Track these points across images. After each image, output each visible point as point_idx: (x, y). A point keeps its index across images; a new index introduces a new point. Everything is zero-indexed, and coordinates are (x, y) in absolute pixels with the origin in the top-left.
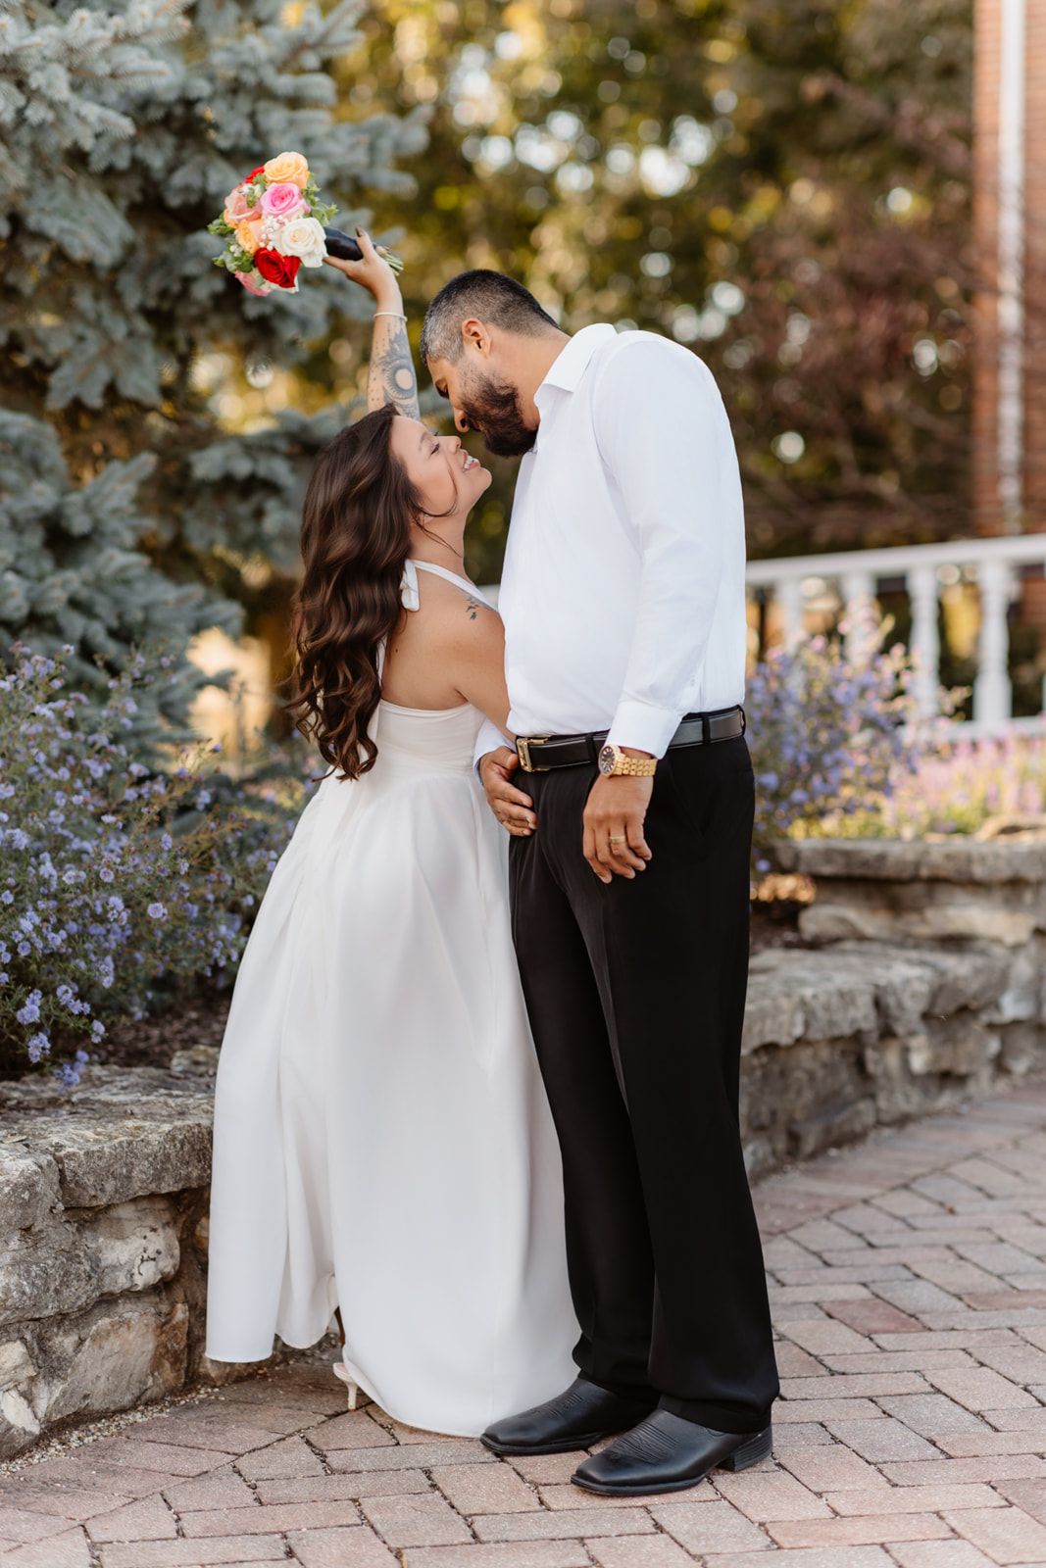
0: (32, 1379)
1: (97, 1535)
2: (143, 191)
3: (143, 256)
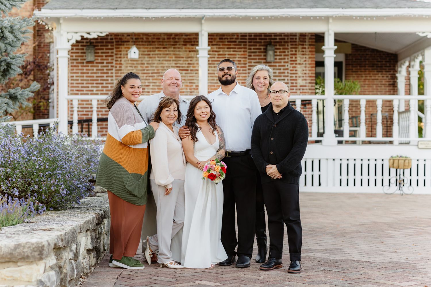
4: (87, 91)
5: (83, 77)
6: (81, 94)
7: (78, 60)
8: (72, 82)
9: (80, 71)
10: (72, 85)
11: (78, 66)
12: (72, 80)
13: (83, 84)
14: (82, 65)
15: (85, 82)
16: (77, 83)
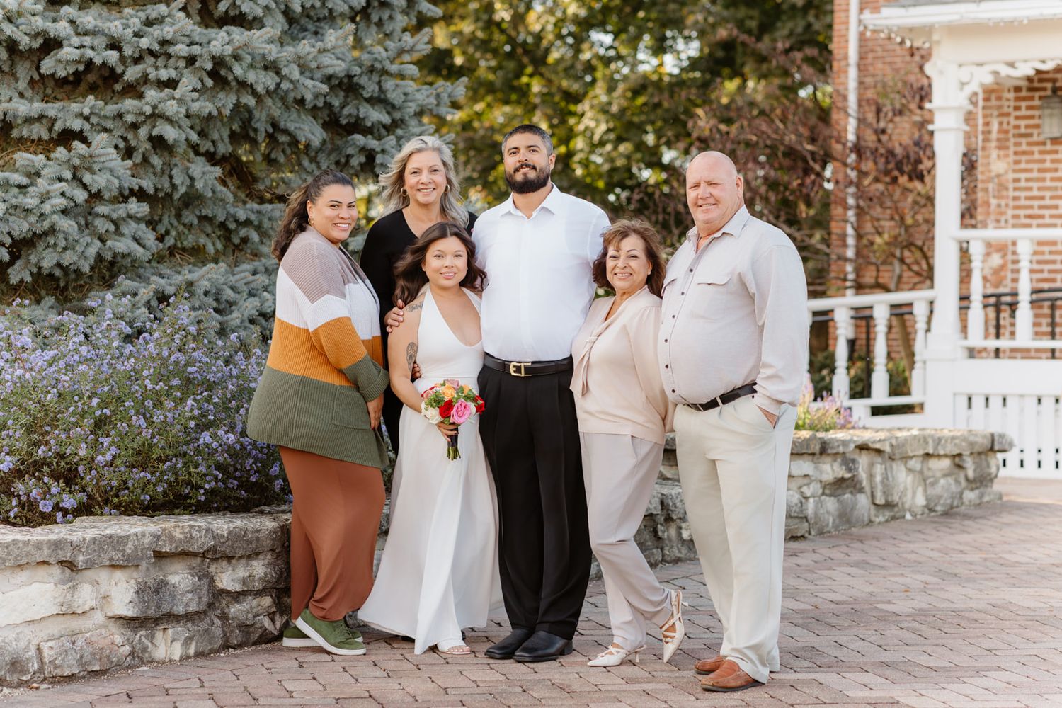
0: (274, 613)
1: (301, 660)
2: (329, 116)
3: (329, 146)
4: (1052, 216)
5: (1043, 180)
6: (1039, 226)
7: (1030, 135)
8: (1017, 194)
9: (1035, 166)
10: (1017, 203)
11: (1032, 153)
12: (1015, 189)
13: (1042, 198)
14: (1042, 148)
15: (1048, 194)
16: (1028, 198)
